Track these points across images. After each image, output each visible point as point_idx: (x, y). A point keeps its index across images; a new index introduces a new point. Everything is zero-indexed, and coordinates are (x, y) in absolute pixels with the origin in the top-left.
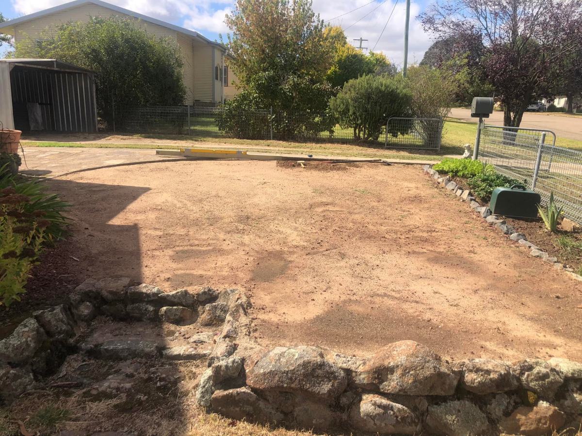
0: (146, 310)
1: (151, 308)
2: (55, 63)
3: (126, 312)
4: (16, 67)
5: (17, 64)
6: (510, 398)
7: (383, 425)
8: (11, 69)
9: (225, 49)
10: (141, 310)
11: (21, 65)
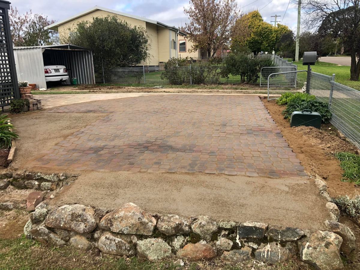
0: (34, 184)
1: (37, 183)
2: (69, 46)
3: (25, 185)
4: (46, 50)
5: (46, 48)
6: (185, 238)
7: (111, 250)
8: (43, 51)
9: (177, 30)
10: (32, 184)
11: (49, 49)
